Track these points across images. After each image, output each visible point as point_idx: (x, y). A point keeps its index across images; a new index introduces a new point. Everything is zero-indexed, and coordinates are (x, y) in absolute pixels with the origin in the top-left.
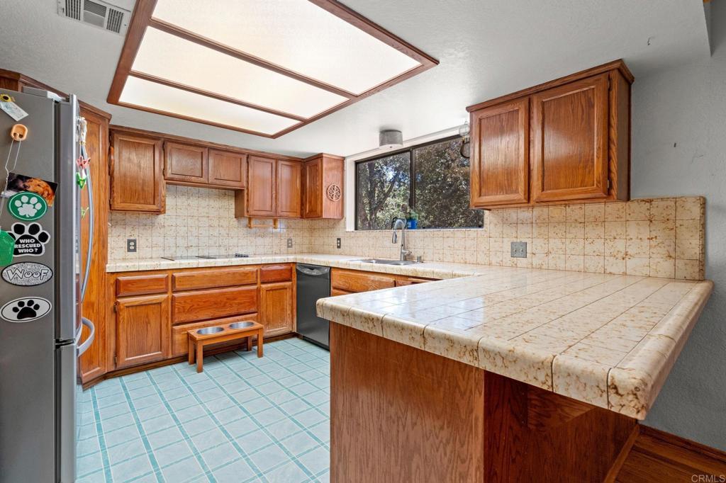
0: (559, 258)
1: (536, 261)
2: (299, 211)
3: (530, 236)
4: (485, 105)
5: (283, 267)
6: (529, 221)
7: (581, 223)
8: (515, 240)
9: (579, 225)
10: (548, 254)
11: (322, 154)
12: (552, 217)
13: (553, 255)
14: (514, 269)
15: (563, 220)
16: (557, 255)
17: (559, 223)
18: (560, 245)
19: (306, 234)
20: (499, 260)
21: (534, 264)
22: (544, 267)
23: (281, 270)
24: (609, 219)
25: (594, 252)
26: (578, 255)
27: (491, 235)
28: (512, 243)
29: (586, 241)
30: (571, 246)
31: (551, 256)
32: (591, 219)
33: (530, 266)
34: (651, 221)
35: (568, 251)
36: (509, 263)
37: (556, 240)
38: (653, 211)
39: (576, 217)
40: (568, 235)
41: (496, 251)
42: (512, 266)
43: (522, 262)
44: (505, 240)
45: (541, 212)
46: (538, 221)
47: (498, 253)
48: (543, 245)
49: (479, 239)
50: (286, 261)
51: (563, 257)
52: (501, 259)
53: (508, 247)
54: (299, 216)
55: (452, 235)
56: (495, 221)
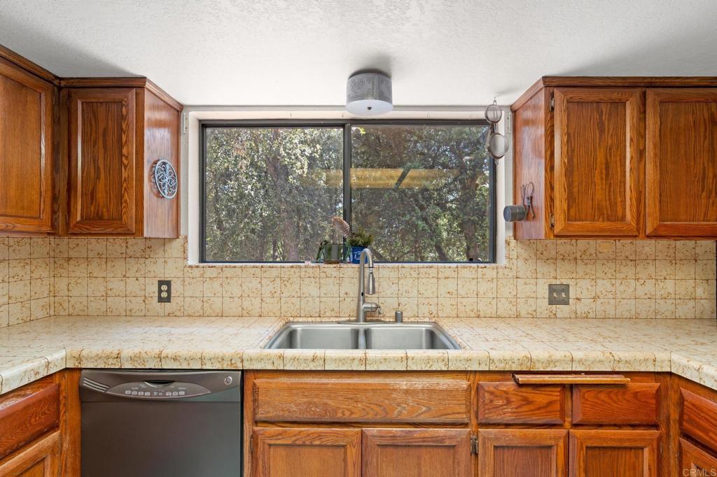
0: (609, 303)
1: (581, 308)
2: (46, 216)
3: (574, 275)
4: (575, 83)
5: (33, 394)
6: (572, 256)
7: (631, 260)
8: (554, 282)
9: (629, 263)
10: (595, 299)
11: (143, 79)
12: (601, 253)
13: (602, 300)
14: (552, 320)
15: (612, 257)
16: (607, 301)
17: (608, 260)
18: (609, 287)
19: (43, 272)
20: (531, 310)
21: (579, 313)
22: (592, 315)
23: (27, 408)
24: (659, 258)
25: (646, 294)
26: (630, 299)
27: (520, 275)
28: (550, 286)
29: (637, 283)
30: (622, 288)
31: (599, 301)
32: (643, 256)
33: (573, 316)
34: (696, 261)
35: (619, 295)
36: (546, 313)
37: (605, 282)
38: (698, 250)
39: (627, 254)
40: (618, 275)
41: (529, 297)
42: (550, 317)
43: (562, 310)
44: (540, 282)
45: (587, 246)
46: (583, 256)
47: (530, 300)
48: (589, 287)
49: (501, 281)
50: (43, 373)
51: (612, 302)
52: (534, 308)
53: (544, 291)
54: (48, 229)
55: (455, 275)
56: (525, 255)
